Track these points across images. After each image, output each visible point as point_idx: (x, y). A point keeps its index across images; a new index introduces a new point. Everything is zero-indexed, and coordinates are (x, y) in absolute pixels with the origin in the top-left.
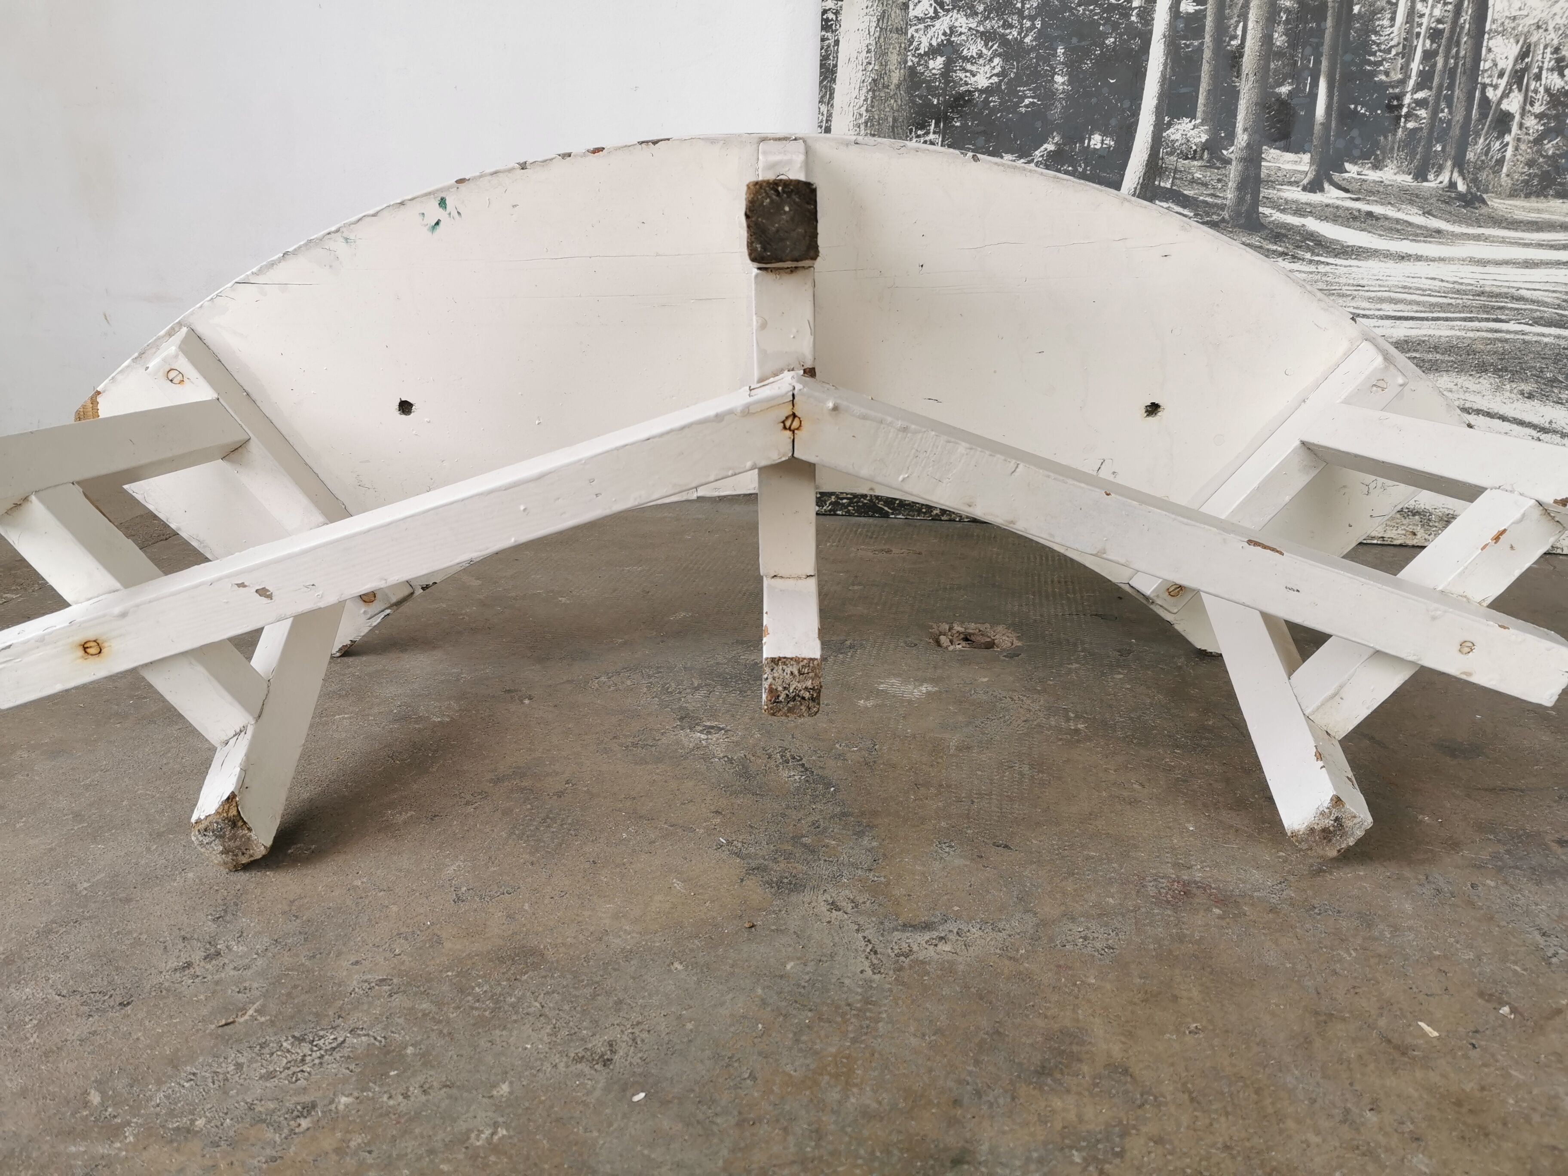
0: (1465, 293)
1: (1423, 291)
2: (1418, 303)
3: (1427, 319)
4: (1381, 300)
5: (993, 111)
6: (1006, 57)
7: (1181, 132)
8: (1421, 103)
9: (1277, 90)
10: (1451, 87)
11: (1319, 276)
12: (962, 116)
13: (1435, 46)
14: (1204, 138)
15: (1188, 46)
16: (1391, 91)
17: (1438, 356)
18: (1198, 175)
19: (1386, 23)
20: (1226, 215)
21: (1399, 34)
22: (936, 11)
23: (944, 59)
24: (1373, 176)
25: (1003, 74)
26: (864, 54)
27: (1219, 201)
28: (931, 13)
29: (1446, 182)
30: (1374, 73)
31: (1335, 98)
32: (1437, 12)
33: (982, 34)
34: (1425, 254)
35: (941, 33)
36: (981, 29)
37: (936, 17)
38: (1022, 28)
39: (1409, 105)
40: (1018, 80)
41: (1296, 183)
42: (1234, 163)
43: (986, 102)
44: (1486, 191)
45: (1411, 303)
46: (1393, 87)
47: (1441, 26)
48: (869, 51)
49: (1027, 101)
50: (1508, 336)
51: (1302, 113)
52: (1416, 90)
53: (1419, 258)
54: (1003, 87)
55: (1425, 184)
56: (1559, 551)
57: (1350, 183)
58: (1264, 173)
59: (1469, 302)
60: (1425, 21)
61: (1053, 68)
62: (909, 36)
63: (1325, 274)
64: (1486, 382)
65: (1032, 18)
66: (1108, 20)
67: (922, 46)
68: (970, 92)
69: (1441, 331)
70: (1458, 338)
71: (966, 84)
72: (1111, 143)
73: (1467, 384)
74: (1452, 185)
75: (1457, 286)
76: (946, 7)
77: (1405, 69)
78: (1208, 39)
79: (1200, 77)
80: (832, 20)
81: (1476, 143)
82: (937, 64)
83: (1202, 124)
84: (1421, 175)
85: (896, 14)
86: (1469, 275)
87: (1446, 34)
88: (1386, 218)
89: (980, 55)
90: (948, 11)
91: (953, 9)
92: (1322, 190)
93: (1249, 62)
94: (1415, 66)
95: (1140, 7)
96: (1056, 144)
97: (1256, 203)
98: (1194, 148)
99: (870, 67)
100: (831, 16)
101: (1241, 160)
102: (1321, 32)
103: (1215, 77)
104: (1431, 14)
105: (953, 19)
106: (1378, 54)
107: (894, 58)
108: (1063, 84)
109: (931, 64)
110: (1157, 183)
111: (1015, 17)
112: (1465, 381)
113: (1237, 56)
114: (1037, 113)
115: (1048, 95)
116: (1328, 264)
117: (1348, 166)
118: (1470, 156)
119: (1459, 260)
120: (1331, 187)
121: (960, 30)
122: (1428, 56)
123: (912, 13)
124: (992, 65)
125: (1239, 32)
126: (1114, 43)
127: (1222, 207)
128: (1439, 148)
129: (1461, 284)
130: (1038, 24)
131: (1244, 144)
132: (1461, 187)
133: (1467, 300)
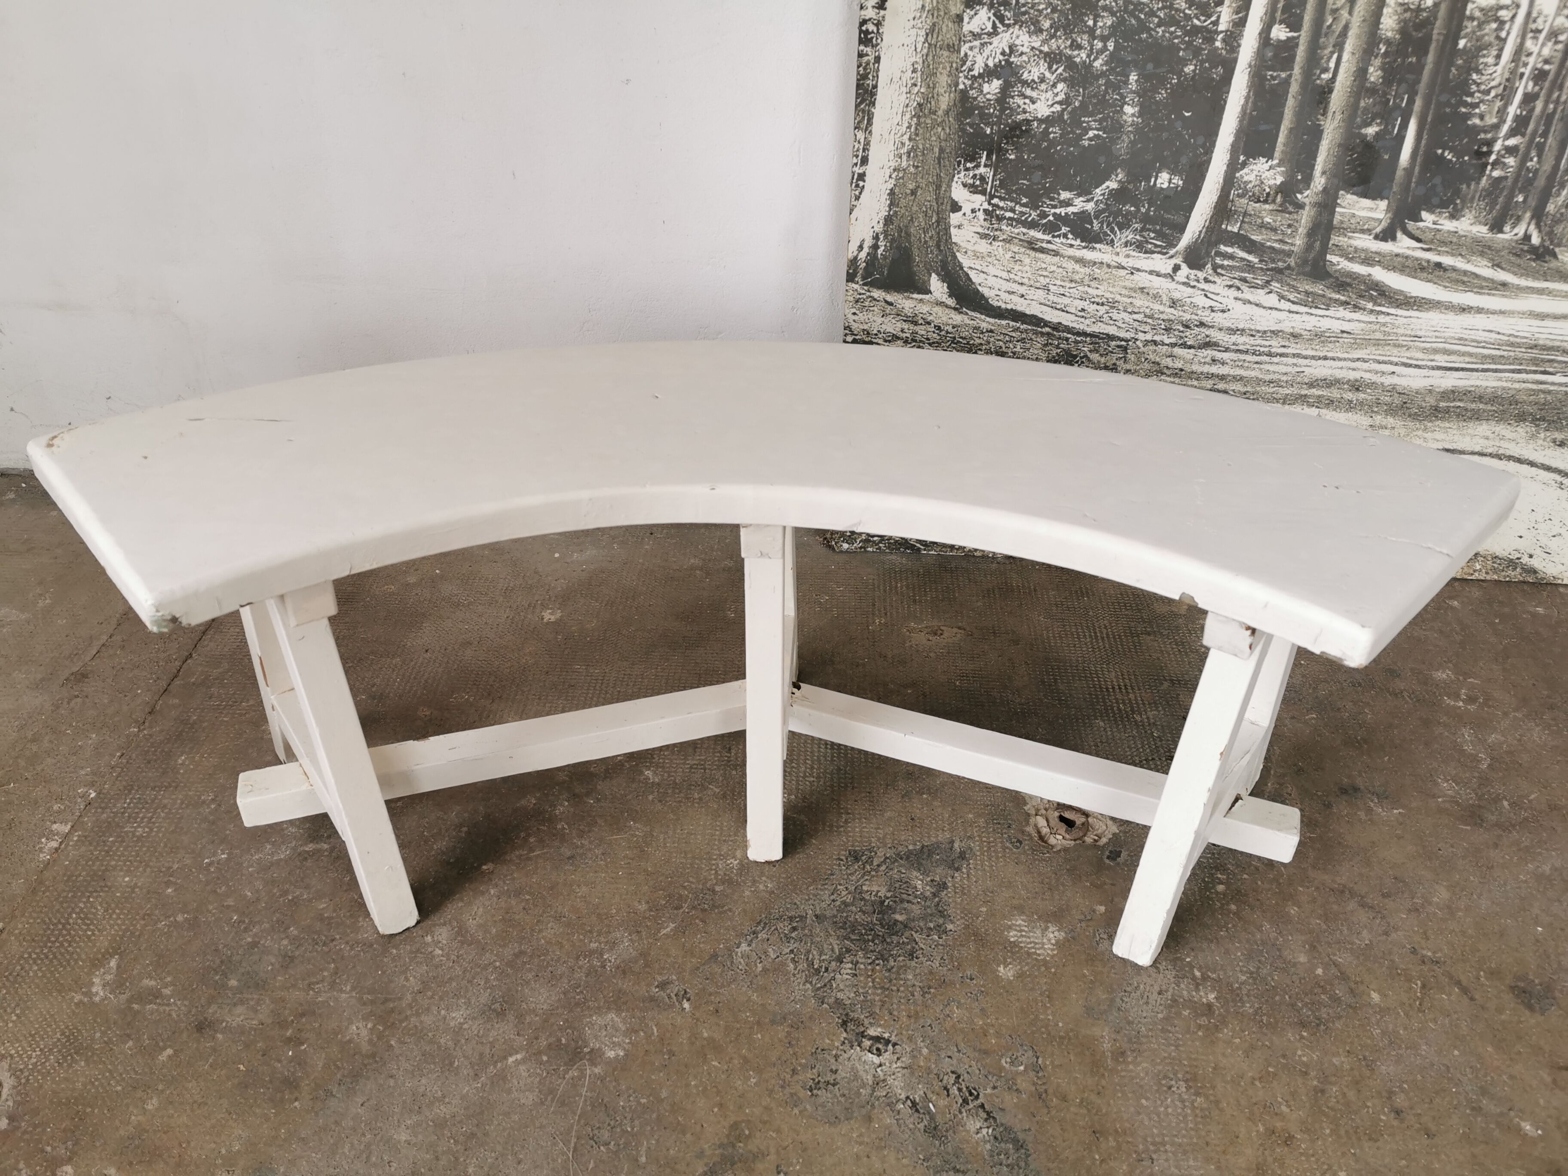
0: (1519, 345)
1: (1478, 343)
2: (1471, 355)
3: (1477, 370)
4: (1436, 351)
5: (1053, 143)
6: (1071, 83)
7: (1255, 173)
8: (1511, 151)
9: (1363, 131)
10: (1545, 134)
11: (1378, 326)
12: (1018, 149)
13: (1537, 88)
14: (1279, 180)
15: (1273, 78)
16: (1482, 136)
17: (1481, 406)
18: (1268, 220)
19: (1490, 60)
20: (1292, 261)
21: (1502, 74)
22: (994, 26)
23: (1000, 82)
24: (1448, 225)
25: (1066, 102)
26: (909, 74)
27: (1287, 248)
28: (989, 29)
29: (1521, 234)
30: (1468, 116)
31: (1423, 142)
32: (1546, 52)
33: (1047, 55)
34: (1486, 306)
35: (999, 51)
36: (1046, 49)
37: (995, 32)
38: (1092, 49)
39: (1499, 152)
40: (1083, 109)
41: (1368, 231)
42: (1307, 208)
43: (1046, 133)
44: (1559, 245)
45: (1464, 354)
46: (1485, 132)
47: (1547, 67)
48: (914, 71)
49: (1091, 134)
50: (1552, 388)
51: (1386, 157)
52: (1508, 137)
53: (1480, 310)
54: (1066, 117)
55: (1500, 236)
56: (1560, 582)
57: (1424, 232)
58: (1337, 218)
59: (1521, 355)
60: (1531, 60)
61: (1123, 97)
62: (962, 54)
63: (1384, 325)
64: (1522, 430)
65: (1104, 39)
66: (1189, 44)
67: (976, 66)
68: (1028, 122)
69: (1488, 382)
70: (1504, 388)
71: (1024, 112)
72: (1178, 181)
73: (1503, 432)
74: (1527, 237)
75: (1512, 339)
76: (1007, 22)
77: (1502, 113)
78: (1297, 70)
79: (1282, 113)
80: (873, 32)
81: (1559, 195)
82: (993, 87)
83: (1279, 165)
84: (1497, 227)
85: (948, 26)
86: (1526, 328)
87: (1551, 77)
88: (1454, 269)
89: (1042, 80)
90: (1008, 26)
91: (1014, 24)
92: (1394, 238)
93: (1337, 99)
94: (1513, 110)
95: (1226, 31)
96: (1120, 181)
97: (1324, 250)
98: (1268, 190)
99: (916, 89)
100: (871, 27)
101: (1316, 205)
102: (1419, 68)
103: (1300, 114)
104: (1539, 54)
105: (1014, 36)
106: (1477, 95)
107: (943, 80)
108: (1133, 115)
109: (986, 88)
110: (1224, 226)
111: (1085, 37)
112: (1503, 429)
113: (1326, 91)
114: (1102, 147)
115: (1115, 128)
116: (1388, 314)
117: (1424, 215)
118: (1551, 208)
119: (1519, 313)
120: (1404, 236)
121: (1021, 49)
122: (1529, 99)
123: (967, 28)
124: (1055, 91)
125: (1332, 65)
126: (1194, 71)
127: (1289, 254)
128: (1520, 198)
129: (1517, 337)
130: (1111, 45)
131: (1320, 188)
132: (1535, 240)
133: (1519, 353)
